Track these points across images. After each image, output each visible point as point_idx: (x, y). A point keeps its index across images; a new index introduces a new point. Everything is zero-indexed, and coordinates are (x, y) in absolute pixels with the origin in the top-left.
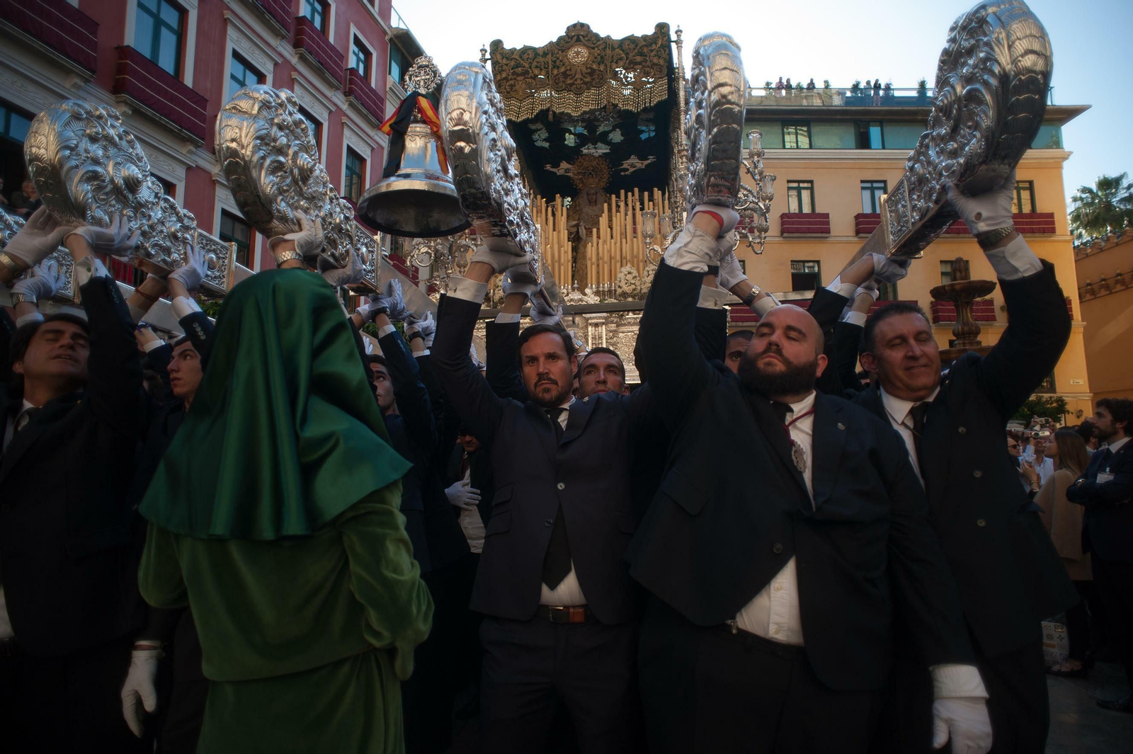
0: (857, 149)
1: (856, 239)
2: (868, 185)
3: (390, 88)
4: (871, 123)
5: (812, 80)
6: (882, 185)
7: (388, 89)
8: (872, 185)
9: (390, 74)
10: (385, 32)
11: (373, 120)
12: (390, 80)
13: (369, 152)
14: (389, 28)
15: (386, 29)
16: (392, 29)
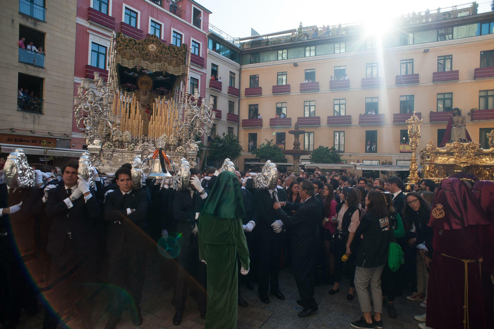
1: (396, 87)
2: (405, 62)
3: (208, 53)
6: (412, 61)
8: (407, 62)
9: (208, 48)
10: (206, 35)
11: (200, 66)
12: (208, 50)
13: (200, 77)
14: (207, 32)
15: (206, 33)
16: (208, 33)
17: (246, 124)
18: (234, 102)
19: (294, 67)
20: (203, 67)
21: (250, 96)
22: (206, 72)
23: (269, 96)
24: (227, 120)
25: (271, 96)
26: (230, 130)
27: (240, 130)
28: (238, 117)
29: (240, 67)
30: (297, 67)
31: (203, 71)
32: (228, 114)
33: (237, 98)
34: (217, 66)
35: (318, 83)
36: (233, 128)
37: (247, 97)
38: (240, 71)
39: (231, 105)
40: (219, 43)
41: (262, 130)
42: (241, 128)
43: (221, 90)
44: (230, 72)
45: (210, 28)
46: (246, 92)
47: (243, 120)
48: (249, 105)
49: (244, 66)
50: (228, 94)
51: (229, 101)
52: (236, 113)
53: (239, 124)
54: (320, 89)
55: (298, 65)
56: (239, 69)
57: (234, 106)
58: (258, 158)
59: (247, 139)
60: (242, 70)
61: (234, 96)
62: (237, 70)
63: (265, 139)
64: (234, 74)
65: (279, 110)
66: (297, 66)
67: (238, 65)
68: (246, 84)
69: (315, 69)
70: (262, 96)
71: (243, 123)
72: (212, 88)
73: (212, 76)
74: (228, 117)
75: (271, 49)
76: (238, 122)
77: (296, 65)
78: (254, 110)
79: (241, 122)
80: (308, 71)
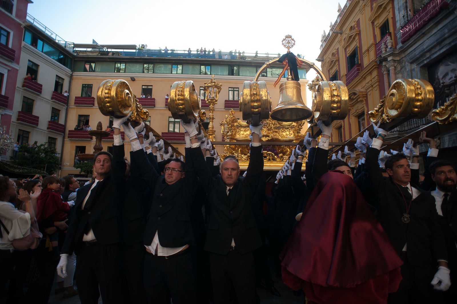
0: (229, 75)
1: (224, 110)
2: (232, 89)
3: (23, 46)
4: (235, 66)
5: (214, 49)
6: (238, 89)
7: (22, 46)
8: (234, 89)
9: (24, 40)
10: (20, 25)
11: (7, 58)
12: (23, 43)
13: (6, 71)
14: (24, 22)
15: (21, 22)
16: (26, 23)
17: (73, 135)
18: (60, 110)
19: (132, 81)
20: (13, 60)
21: (80, 105)
22: (18, 68)
24: (48, 128)
26: (52, 141)
27: (65, 142)
28: (64, 127)
29: (71, 73)
30: (134, 82)
31: (14, 66)
32: (49, 122)
33: (64, 106)
34: (37, 66)
35: (154, 99)
36: (56, 139)
37: (76, 106)
38: (71, 77)
39: (55, 113)
40: (42, 40)
41: (93, 142)
42: (67, 139)
43: (41, 92)
44: (57, 76)
45: (28, 18)
46: (75, 100)
47: (70, 131)
48: (79, 115)
49: (76, 74)
50: (52, 99)
51: (53, 108)
52: (62, 121)
53: (64, 134)
54: (156, 106)
55: (136, 79)
56: (70, 75)
57: (59, 115)
58: (83, 173)
59: (74, 152)
60: (74, 76)
61: (59, 102)
62: (66, 75)
64: (63, 79)
66: (134, 80)
67: (68, 70)
68: (77, 92)
69: (152, 86)
70: (94, 107)
71: (69, 134)
72: (25, 88)
73: (27, 75)
74: (49, 125)
75: (108, 60)
76: (64, 132)
78: (85, 121)
79: (67, 132)
80: (145, 87)
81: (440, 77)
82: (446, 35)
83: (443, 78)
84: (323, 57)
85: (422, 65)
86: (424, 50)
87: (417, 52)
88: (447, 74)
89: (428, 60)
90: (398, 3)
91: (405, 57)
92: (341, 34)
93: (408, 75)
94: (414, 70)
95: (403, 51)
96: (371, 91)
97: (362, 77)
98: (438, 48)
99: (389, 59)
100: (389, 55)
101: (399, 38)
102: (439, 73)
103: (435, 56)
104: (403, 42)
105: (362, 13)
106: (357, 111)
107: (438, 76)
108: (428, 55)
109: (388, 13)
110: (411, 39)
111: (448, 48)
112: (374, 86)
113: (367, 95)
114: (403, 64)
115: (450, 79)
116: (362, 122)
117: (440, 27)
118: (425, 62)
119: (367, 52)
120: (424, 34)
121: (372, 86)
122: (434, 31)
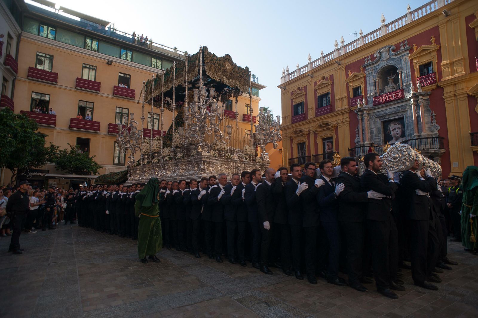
18: (8, 81)
19: (107, 65)
23: (70, 88)
25: (72, 89)
29: (20, 32)
30: (111, 66)
33: (14, 76)
35: (133, 90)
37: (29, 79)
38: (19, 38)
41: (55, 131)
46: (28, 71)
47: (21, 112)
48: (32, 92)
49: (27, 34)
50: (5, 64)
51: (4, 77)
54: (136, 99)
55: (113, 64)
56: (18, 34)
57: (7, 85)
60: (22, 37)
61: (13, 71)
63: (68, 144)
64: (11, 38)
65: (82, 110)
66: (111, 64)
67: (18, 27)
69: (130, 75)
70: (57, 86)
75: (77, 31)
77: (109, 63)
80: (122, 75)
81: (391, 130)
82: (400, 111)
83: (392, 131)
84: (285, 86)
85: (382, 120)
86: (386, 113)
87: (382, 113)
88: (395, 129)
89: (387, 119)
90: (369, 80)
91: (372, 113)
92: (312, 77)
93: (374, 124)
94: (377, 121)
95: (372, 109)
96: (342, 126)
97: (335, 114)
98: (394, 115)
99: (365, 112)
100: (365, 110)
101: (369, 100)
102: (390, 127)
103: (391, 118)
104: (374, 105)
105: (337, 72)
106: (326, 136)
107: (390, 129)
108: (387, 117)
109: (361, 83)
110: (380, 105)
111: (399, 117)
112: (345, 123)
113: (337, 127)
114: (371, 117)
115: (397, 132)
116: (327, 144)
117: (397, 105)
118: (385, 120)
119: (340, 100)
120: (388, 106)
121: (343, 123)
122: (393, 106)
